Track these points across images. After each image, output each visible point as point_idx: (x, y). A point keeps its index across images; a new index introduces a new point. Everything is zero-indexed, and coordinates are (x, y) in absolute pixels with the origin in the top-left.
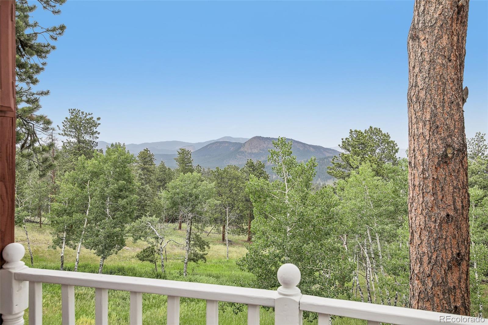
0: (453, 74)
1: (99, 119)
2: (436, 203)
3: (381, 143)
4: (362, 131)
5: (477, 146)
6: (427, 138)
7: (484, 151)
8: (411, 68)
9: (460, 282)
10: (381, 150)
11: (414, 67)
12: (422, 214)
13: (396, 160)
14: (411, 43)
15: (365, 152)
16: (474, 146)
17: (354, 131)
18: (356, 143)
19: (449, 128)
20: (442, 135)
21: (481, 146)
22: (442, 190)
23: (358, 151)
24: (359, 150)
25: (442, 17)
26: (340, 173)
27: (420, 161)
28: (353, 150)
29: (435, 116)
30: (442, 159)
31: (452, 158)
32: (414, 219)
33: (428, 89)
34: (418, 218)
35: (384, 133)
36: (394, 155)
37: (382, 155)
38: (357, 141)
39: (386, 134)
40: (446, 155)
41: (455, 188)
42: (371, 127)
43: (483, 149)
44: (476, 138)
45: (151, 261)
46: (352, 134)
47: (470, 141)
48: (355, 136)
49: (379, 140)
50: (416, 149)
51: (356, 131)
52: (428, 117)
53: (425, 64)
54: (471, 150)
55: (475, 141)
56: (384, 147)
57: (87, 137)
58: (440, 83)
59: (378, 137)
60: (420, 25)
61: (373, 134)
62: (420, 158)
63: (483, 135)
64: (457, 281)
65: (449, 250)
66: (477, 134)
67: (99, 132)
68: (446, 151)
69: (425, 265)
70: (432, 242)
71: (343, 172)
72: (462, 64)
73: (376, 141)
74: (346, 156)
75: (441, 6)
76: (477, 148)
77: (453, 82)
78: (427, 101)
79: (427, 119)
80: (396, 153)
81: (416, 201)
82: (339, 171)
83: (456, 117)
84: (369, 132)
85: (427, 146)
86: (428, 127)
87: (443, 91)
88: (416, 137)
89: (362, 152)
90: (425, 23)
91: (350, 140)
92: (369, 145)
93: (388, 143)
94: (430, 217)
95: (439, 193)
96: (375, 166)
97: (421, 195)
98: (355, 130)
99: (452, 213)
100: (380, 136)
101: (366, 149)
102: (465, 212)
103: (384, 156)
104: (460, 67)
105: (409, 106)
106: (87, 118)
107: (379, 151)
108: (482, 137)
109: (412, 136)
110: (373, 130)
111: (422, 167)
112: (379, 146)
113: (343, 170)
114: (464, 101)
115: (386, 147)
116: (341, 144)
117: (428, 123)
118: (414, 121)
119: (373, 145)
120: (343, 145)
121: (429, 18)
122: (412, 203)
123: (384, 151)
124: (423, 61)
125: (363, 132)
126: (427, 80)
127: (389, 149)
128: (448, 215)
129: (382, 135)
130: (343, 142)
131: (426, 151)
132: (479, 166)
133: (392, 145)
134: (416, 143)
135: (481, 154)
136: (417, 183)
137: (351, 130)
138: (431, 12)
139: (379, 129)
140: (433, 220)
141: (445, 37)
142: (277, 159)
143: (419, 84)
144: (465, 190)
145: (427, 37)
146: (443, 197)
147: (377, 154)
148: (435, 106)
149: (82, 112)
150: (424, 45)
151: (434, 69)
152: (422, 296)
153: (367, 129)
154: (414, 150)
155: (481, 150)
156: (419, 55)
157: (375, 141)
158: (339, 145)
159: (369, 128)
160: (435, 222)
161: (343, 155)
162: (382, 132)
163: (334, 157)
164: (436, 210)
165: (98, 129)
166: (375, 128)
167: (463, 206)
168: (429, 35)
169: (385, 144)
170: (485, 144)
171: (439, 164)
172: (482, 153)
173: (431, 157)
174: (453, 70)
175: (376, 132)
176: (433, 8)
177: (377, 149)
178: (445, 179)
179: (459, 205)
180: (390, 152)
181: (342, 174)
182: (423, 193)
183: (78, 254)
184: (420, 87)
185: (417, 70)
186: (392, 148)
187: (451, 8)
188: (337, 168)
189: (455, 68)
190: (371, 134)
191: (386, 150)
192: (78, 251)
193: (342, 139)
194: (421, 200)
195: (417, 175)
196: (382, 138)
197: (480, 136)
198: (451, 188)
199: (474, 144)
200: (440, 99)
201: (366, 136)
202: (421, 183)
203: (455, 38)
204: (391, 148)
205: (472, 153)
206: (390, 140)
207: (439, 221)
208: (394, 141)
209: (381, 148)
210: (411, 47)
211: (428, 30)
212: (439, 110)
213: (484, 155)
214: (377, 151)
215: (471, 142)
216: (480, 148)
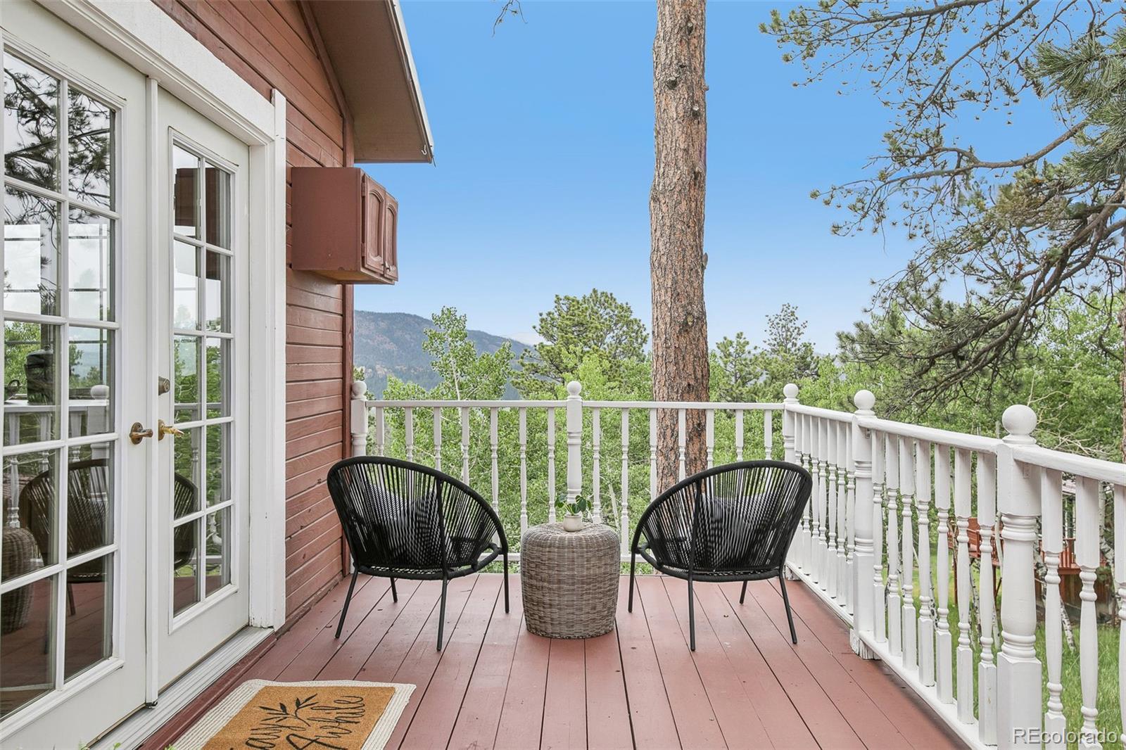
0: (692, 240)
2: (678, 374)
3: (616, 325)
4: (578, 299)
5: (784, 330)
6: (669, 306)
7: (796, 339)
8: (653, 231)
9: (700, 453)
10: (615, 338)
11: (655, 231)
12: (665, 385)
13: (644, 359)
14: (652, 205)
15: (585, 340)
16: (780, 329)
17: (563, 298)
18: (568, 322)
19: (689, 295)
20: (683, 303)
21: (791, 330)
22: (684, 359)
23: (572, 338)
24: (573, 336)
25: (681, 183)
26: (536, 384)
27: (663, 330)
28: (562, 336)
29: (676, 283)
30: (683, 327)
31: (692, 326)
32: (657, 392)
33: (669, 255)
34: (662, 390)
35: (620, 304)
36: (639, 349)
37: (617, 347)
38: (570, 319)
39: (625, 306)
40: (687, 323)
41: (695, 357)
42: (595, 291)
43: (793, 336)
44: (782, 314)
46: (559, 304)
47: (772, 319)
48: (566, 309)
49: (611, 317)
50: (659, 318)
51: (567, 298)
52: (670, 284)
53: (666, 228)
54: (775, 337)
55: (780, 320)
56: (621, 332)
58: (680, 249)
59: (608, 310)
60: (661, 187)
61: (600, 304)
62: (663, 327)
63: (793, 310)
64: (698, 453)
65: (690, 420)
66: (785, 307)
68: (686, 318)
69: (668, 438)
70: (674, 414)
71: (542, 382)
72: (701, 230)
73: (606, 319)
74: (548, 348)
75: (679, 172)
76: (784, 334)
77: (692, 248)
78: (668, 267)
79: (669, 286)
80: (644, 344)
81: (660, 372)
82: (534, 380)
83: (695, 285)
84: (591, 300)
85: (669, 314)
86: (669, 294)
87: (683, 257)
88: (659, 305)
89: (580, 340)
90: (665, 186)
91: (556, 315)
92: (592, 328)
93: (629, 323)
94: (672, 387)
95: (681, 362)
96: (606, 364)
97: (664, 365)
98: (565, 297)
99: (692, 383)
100: (613, 309)
101: (587, 336)
102: (704, 382)
103: (622, 350)
104: (699, 234)
105: (652, 271)
107: (611, 340)
108: (793, 313)
109: (656, 304)
110: (599, 296)
111: (664, 336)
112: (610, 329)
113: (543, 378)
114: (703, 268)
115: (624, 332)
116: (537, 324)
117: (669, 289)
118: (657, 287)
119: (600, 327)
120: (542, 327)
121: (668, 182)
122: (655, 376)
123: (620, 341)
124: (663, 226)
125: (580, 299)
126: (668, 245)
127: (630, 337)
128: (689, 385)
129: (616, 308)
130: (542, 320)
131: (668, 319)
132: (783, 366)
133: (636, 327)
134: (659, 311)
135: (791, 344)
136: (660, 354)
137: (557, 296)
138: (670, 176)
139: (611, 294)
140: (675, 390)
141: (684, 203)
142: (440, 348)
143: (661, 249)
144: (704, 359)
145: (667, 201)
146: (684, 366)
147: (608, 346)
148: (676, 273)
150: (664, 209)
151: (674, 234)
152: (666, 472)
153: (588, 296)
154: (657, 318)
155: (791, 336)
156: (661, 218)
157: (602, 320)
158: (534, 327)
159: (591, 291)
160: (677, 392)
161: (543, 347)
162: (617, 301)
163: (524, 352)
164: (678, 380)
166: (603, 293)
167: (702, 375)
168: (669, 199)
169: (622, 327)
170: (797, 325)
171: (680, 332)
172: (793, 343)
173: (672, 325)
174: (692, 237)
175: (605, 301)
176: (672, 172)
177: (608, 336)
178: (686, 347)
179: (699, 375)
180: (631, 343)
181: (541, 386)
182: (666, 364)
184: (662, 253)
185: (658, 233)
186: (637, 334)
187: (688, 174)
188: (531, 375)
189: (694, 234)
190: (595, 305)
191: (624, 337)
193: (541, 315)
194: (664, 370)
195: (660, 345)
196: (616, 313)
197: (789, 311)
198: (692, 357)
199: (780, 325)
200: (680, 265)
201: (586, 309)
202: (664, 353)
203: (693, 205)
204: (634, 334)
205: (776, 343)
206: (632, 318)
207: (680, 391)
208: (640, 321)
209: (615, 334)
210: (652, 208)
211: (668, 194)
212: (679, 277)
213: (795, 346)
214: (608, 340)
215: (775, 323)
216: (789, 333)
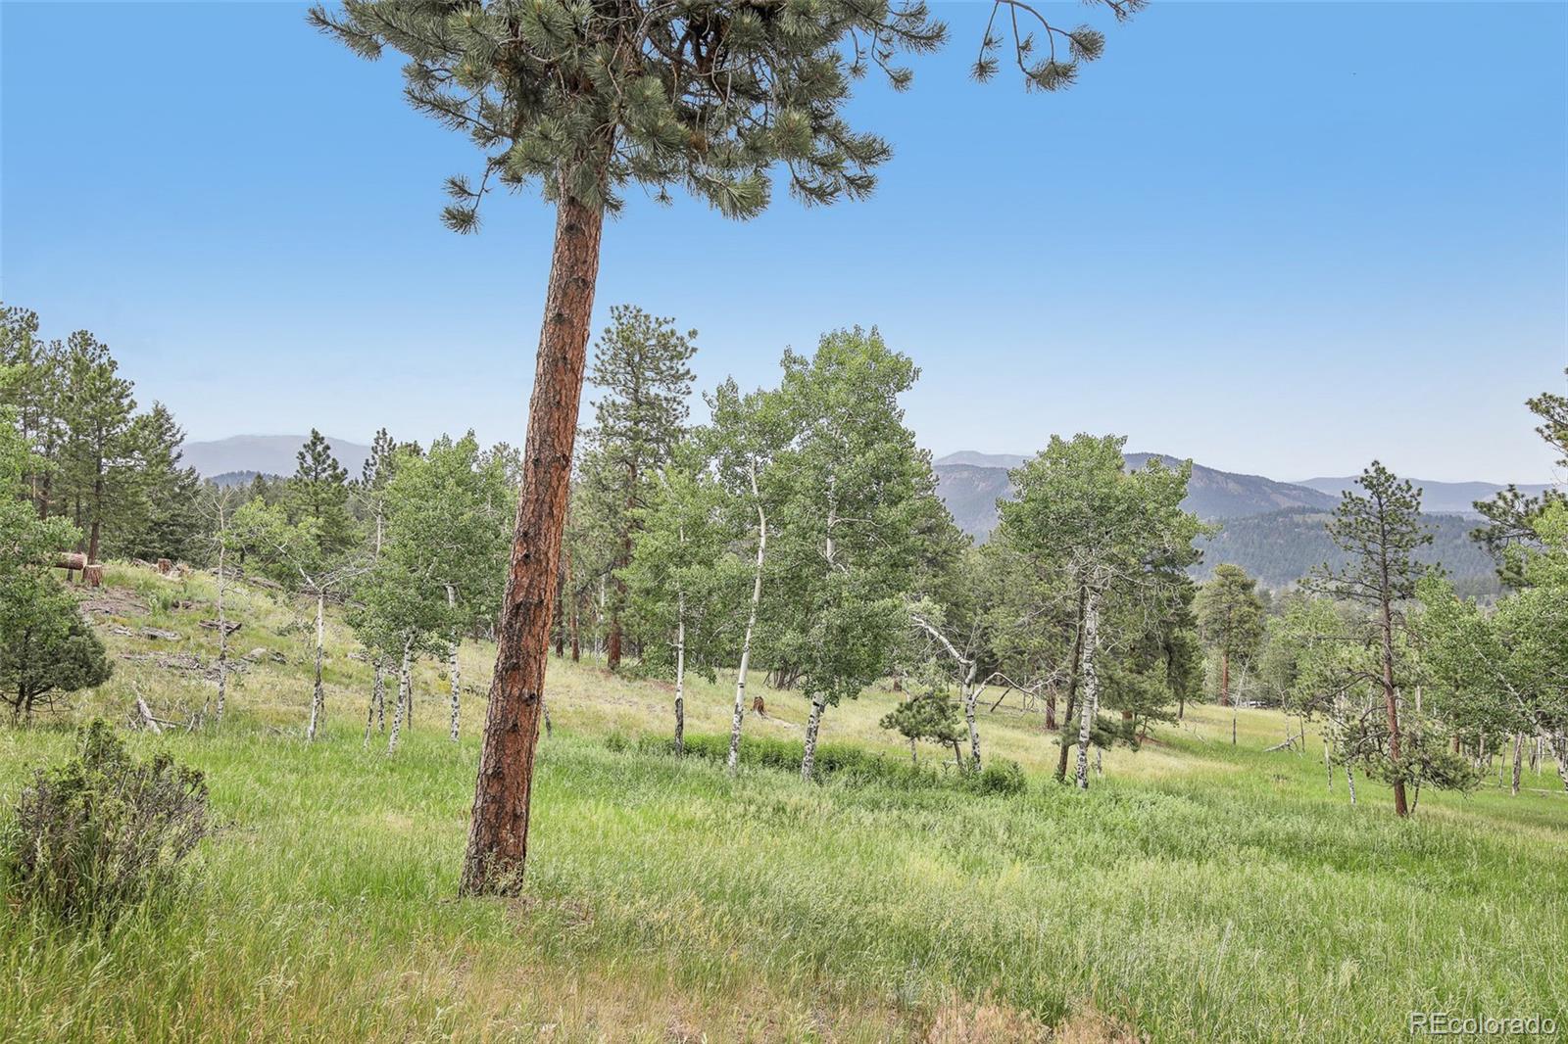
1: (693, 334)
45: (943, 737)
57: (656, 390)
67: (692, 373)
106: (664, 331)
149: (645, 317)
165: (691, 364)
183: (739, 689)
192: (740, 681)
